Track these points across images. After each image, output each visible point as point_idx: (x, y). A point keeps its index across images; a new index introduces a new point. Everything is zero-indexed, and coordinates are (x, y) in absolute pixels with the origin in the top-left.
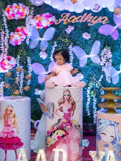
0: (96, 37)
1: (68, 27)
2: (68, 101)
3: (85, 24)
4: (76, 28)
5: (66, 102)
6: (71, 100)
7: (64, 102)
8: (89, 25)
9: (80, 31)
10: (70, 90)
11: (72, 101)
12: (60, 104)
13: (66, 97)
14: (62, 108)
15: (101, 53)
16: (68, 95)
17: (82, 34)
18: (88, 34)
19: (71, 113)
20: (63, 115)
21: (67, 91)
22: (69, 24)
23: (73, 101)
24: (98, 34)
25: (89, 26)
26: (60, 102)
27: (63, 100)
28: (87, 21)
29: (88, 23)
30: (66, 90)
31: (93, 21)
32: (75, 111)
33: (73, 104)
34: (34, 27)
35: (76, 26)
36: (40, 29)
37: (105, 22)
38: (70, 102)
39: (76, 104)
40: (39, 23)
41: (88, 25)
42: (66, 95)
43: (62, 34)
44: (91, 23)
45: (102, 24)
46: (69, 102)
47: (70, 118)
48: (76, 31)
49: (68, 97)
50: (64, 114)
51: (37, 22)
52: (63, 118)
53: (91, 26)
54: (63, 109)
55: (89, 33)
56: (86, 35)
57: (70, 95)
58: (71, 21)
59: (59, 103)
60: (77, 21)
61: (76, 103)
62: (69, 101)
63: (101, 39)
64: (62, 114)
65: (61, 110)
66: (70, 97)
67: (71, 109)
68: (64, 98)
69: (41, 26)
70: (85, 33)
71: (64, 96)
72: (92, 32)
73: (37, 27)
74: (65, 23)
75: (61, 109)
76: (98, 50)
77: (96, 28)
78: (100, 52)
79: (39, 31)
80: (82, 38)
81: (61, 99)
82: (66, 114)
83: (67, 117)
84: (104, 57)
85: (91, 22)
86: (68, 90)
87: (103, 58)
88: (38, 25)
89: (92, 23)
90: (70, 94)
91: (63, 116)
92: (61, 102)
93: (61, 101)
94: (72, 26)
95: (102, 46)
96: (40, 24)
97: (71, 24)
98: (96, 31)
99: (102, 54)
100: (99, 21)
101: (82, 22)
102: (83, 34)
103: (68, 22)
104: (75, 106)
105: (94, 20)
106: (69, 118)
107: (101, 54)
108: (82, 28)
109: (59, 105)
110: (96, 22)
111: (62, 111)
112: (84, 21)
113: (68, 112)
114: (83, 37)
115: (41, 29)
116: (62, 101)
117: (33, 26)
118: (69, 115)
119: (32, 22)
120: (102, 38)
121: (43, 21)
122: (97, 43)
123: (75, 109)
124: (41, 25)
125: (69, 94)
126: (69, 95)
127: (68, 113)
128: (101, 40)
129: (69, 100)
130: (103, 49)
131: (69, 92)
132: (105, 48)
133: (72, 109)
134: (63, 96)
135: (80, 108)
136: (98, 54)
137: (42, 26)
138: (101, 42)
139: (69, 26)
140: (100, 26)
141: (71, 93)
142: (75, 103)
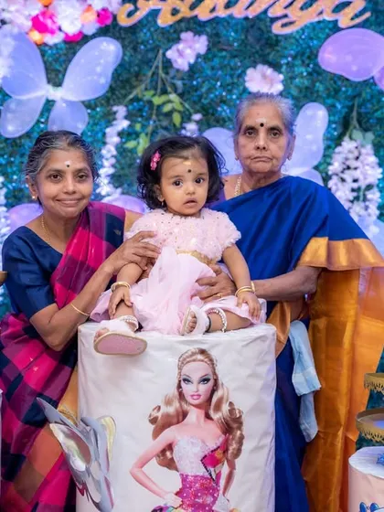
0: (307, 88)
1: (178, 40)
2: (201, 413)
3: (259, 29)
4: (215, 43)
5: (194, 415)
6: (218, 407)
7: (185, 414)
8: (277, 29)
9: (235, 56)
10: (214, 353)
11: (225, 408)
12: (160, 424)
13: (194, 390)
14: (170, 447)
15: (328, 160)
16: (205, 380)
17: (244, 72)
18: (269, 71)
19: (218, 476)
20: (178, 486)
21: (200, 357)
22: (183, 25)
23: (232, 411)
24: (317, 72)
25: (277, 36)
26: (159, 414)
27: (176, 404)
28: (265, 11)
29: (274, 20)
30: (193, 354)
31: (294, 13)
32: (238, 462)
33: (231, 426)
34: (21, 37)
35: (217, 35)
36: (51, 47)
37: (352, 19)
38: (216, 416)
39: (245, 427)
40: (43, 14)
41: (271, 32)
42: (195, 377)
43: (150, 74)
44: (285, 20)
45: (335, 28)
46: (208, 417)
47: (215, 499)
48: (215, 56)
49: (204, 388)
50: (184, 478)
51: (35, 12)
52: (179, 501)
53: (286, 37)
54: (177, 454)
55: (276, 67)
56: (264, 76)
57: (216, 380)
58: (196, 12)
59: (153, 421)
60: (222, 13)
61: (245, 419)
62: (211, 413)
63: (329, 96)
64: (171, 481)
65: (166, 457)
66: (213, 391)
67: (219, 454)
68: (181, 396)
69: (52, 32)
70: (260, 67)
71: (183, 384)
72: (288, 63)
73: (36, 36)
74: (164, 20)
75: (168, 454)
76: (314, 148)
77: (309, 47)
78: (327, 157)
79: (43, 55)
80: (245, 89)
81: (168, 402)
82: (190, 478)
83: (196, 496)
84: (343, 180)
85: (286, 16)
86: (203, 352)
87: (340, 184)
88: (39, 24)
89: (291, 23)
90: (215, 374)
91: (177, 494)
92: (167, 416)
93: (164, 409)
94: (198, 33)
95: (335, 129)
96: (49, 22)
97: (195, 26)
98: (309, 58)
99: (336, 166)
100: (321, 13)
101: (246, 18)
102: (250, 72)
103: (179, 17)
104: (242, 438)
105: (302, 9)
106: (209, 500)
107: (331, 168)
108: (244, 43)
109: (156, 434)
110: (309, 17)
111: (170, 464)
112: (251, 14)
113: (201, 471)
114: (247, 85)
115: (56, 45)
116: (171, 410)
117: (16, 30)
118: (210, 486)
119: (12, 8)
120: (337, 91)
121: (63, 7)
122: (313, 117)
123: (238, 452)
124: (54, 27)
125: (209, 371)
126: (208, 380)
127: (203, 477)
128: (330, 101)
129: (207, 406)
130: (338, 141)
131: (211, 360)
132: (346, 138)
133: (226, 451)
134: (179, 386)
135: (262, 447)
136: (316, 168)
137: (60, 29)
138: (331, 109)
139: (183, 35)
140: (328, 36)
141: (220, 370)
142: (239, 421)
